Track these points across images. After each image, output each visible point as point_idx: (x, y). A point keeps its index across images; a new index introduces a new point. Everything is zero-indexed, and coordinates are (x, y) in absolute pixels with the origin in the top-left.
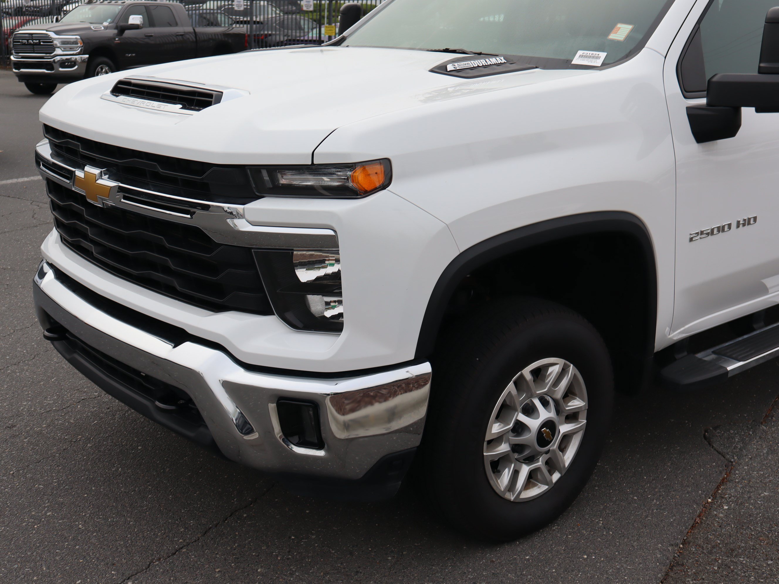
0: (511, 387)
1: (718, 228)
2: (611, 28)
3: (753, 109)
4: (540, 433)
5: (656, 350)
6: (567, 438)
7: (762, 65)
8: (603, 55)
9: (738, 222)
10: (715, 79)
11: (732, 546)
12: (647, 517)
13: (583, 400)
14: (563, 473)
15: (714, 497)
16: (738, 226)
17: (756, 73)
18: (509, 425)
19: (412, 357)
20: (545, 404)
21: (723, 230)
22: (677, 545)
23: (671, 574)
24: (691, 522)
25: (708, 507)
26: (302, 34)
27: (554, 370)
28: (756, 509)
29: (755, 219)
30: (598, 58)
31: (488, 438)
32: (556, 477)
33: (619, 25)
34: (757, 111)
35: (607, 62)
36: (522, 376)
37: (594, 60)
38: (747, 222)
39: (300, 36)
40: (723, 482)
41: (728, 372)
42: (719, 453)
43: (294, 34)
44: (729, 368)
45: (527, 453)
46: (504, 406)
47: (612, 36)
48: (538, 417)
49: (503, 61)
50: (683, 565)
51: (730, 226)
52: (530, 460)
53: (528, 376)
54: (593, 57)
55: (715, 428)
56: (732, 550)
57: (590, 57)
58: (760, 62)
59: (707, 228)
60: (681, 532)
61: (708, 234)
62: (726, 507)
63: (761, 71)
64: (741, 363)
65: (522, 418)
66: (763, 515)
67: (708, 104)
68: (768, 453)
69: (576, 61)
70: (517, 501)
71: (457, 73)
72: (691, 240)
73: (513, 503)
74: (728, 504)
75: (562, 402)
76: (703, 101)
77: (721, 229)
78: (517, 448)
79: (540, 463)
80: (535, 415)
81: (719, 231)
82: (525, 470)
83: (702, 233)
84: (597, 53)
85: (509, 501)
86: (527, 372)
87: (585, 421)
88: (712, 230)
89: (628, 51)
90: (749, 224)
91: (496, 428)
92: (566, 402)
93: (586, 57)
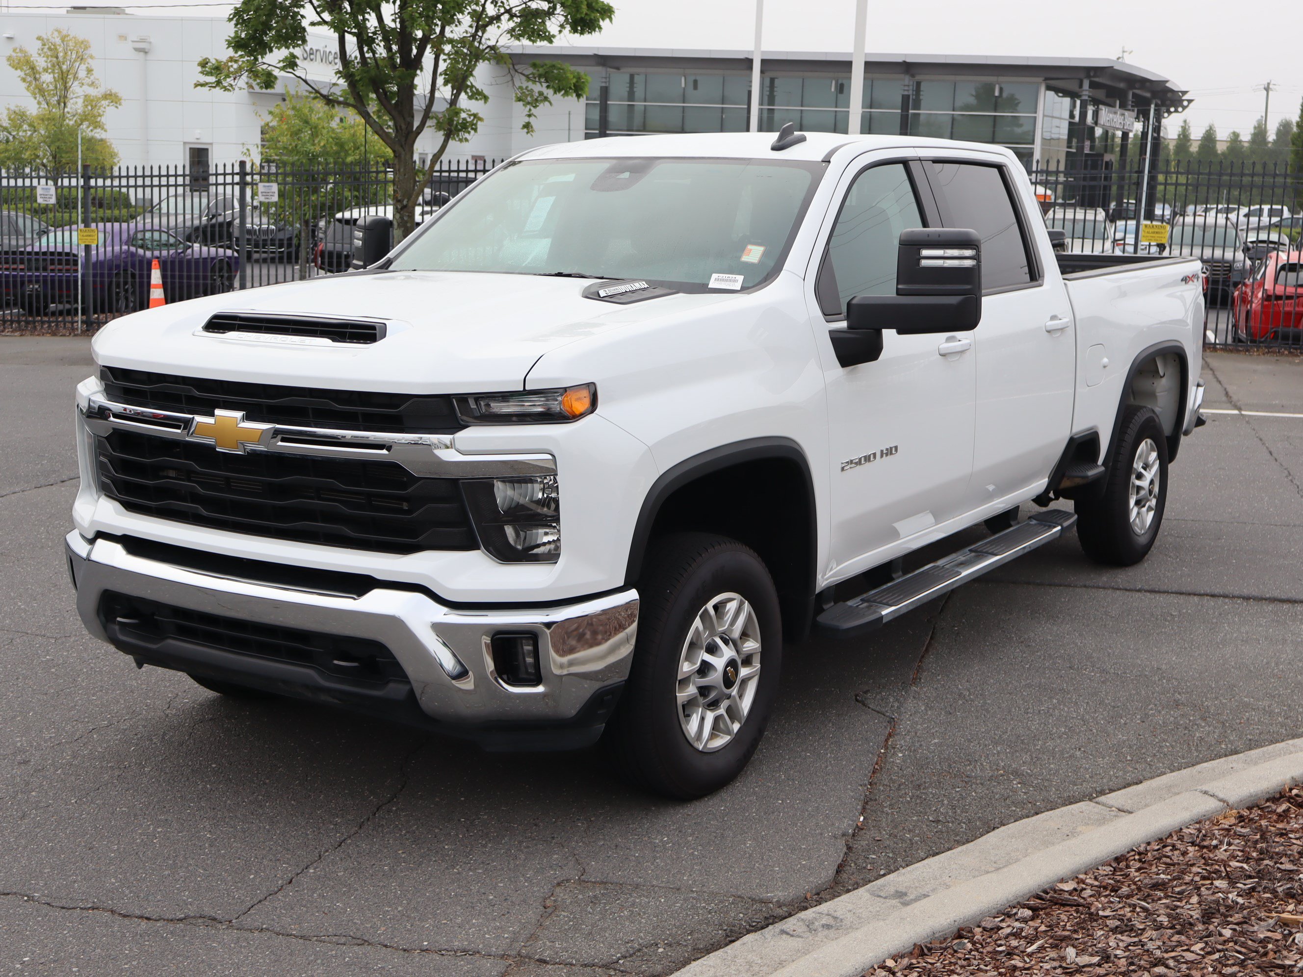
0: (697, 623)
1: (865, 457)
2: (742, 249)
3: (895, 330)
4: (725, 672)
5: (818, 591)
6: (744, 682)
7: (900, 287)
8: (741, 278)
9: (882, 451)
10: (854, 302)
11: (917, 783)
12: (827, 767)
13: (757, 641)
14: (743, 722)
15: (886, 748)
16: (882, 456)
17: (895, 295)
18: (696, 664)
19: (621, 583)
20: (726, 642)
21: (869, 461)
22: (866, 785)
23: (867, 807)
24: (871, 768)
25: (882, 758)
26: (21, 242)
27: (732, 607)
28: (931, 753)
29: (896, 448)
30: (735, 281)
31: (679, 678)
32: (736, 727)
33: (750, 247)
34: (899, 333)
35: (746, 285)
36: (706, 610)
37: (732, 283)
38: (890, 452)
39: (25, 246)
40: (890, 735)
41: (882, 617)
42: (878, 712)
43: (14, 242)
44: (884, 613)
45: (713, 695)
46: (692, 645)
47: (745, 258)
48: (722, 656)
49: (646, 286)
50: (876, 800)
51: (874, 454)
52: (713, 705)
53: (712, 612)
54: (730, 281)
55: (866, 692)
56: (919, 786)
57: (727, 280)
58: (898, 284)
59: (855, 457)
60: (866, 775)
61: (856, 463)
62: (900, 755)
63: (899, 292)
64: (893, 608)
65: (708, 657)
66: (939, 757)
67: (849, 327)
68: (926, 709)
69: (712, 285)
70: (705, 751)
71: (609, 299)
72: (843, 469)
73: (701, 752)
74: (901, 751)
75: (739, 642)
76: (844, 324)
77: (867, 459)
78: (704, 691)
79: (722, 711)
80: (719, 653)
81: (865, 460)
82: (710, 716)
83: (851, 462)
84: (734, 276)
85: (697, 750)
86: (710, 606)
87: (759, 666)
88: (860, 459)
89: (765, 274)
90: (891, 454)
91: (686, 667)
92: (743, 643)
93: (722, 280)
